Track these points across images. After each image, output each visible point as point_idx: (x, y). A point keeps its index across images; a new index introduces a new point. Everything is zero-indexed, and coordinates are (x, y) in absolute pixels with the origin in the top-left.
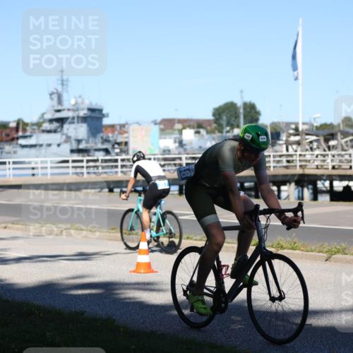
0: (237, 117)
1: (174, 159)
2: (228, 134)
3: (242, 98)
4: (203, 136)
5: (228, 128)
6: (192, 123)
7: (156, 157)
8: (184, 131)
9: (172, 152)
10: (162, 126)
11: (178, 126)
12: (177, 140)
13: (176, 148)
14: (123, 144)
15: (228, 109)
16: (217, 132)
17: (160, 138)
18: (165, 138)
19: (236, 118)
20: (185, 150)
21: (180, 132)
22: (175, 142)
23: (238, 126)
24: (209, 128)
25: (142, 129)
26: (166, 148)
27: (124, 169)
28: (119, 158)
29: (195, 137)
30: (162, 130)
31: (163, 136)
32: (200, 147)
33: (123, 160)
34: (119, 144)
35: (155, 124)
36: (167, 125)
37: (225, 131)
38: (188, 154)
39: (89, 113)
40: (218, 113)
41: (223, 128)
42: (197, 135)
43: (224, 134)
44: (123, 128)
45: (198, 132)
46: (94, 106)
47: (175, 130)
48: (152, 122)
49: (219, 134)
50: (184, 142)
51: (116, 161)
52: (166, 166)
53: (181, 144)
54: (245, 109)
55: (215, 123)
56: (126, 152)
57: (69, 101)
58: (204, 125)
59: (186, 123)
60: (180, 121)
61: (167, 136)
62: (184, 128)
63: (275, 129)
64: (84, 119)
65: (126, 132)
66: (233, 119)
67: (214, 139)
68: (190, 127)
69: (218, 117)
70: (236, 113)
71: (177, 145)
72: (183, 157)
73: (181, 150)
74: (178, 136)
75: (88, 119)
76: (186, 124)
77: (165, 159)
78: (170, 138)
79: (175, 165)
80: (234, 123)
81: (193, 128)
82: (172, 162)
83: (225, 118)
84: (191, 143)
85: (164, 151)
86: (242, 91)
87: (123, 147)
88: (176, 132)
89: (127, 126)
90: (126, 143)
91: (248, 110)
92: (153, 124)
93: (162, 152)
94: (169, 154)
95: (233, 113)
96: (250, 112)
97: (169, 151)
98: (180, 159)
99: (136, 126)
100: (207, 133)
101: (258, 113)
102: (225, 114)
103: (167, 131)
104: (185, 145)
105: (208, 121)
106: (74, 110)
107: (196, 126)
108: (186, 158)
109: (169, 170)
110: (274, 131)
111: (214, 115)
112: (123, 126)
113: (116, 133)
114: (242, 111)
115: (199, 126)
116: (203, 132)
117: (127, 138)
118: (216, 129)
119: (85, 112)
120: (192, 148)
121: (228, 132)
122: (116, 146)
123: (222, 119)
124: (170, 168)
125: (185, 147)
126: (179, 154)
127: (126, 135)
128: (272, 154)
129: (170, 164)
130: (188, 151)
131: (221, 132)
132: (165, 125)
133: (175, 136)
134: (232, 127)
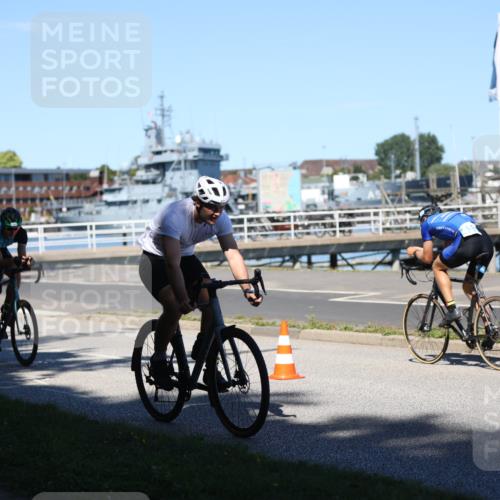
0: (411, 155)
1: (322, 217)
2: (399, 180)
3: (417, 128)
4: (362, 183)
5: (398, 172)
6: (346, 166)
7: (297, 214)
8: (335, 177)
9: (319, 208)
10: (304, 171)
11: (328, 170)
12: (326, 191)
13: (325, 201)
14: (250, 197)
15: (397, 144)
16: (382, 177)
17: (302, 188)
18: (309, 188)
19: (408, 157)
20: (338, 204)
21: (331, 179)
22: (323, 193)
23: (412, 169)
24: (371, 172)
25: (277, 175)
26: (310, 203)
27: (253, 233)
28: (245, 217)
29: (352, 185)
30: (304, 177)
31: (306, 185)
32: (359, 199)
33: (250, 220)
34: (243, 197)
35: (295, 168)
36: (312, 169)
37: (393, 175)
38: (342, 210)
39: (201, 156)
40: (384, 150)
41: (390, 173)
42: (354, 182)
43: (393, 180)
44: (249, 175)
45: (355, 179)
46: (207, 146)
47: (322, 176)
48: (290, 165)
49: (386, 181)
50: (336, 193)
51: (241, 221)
52: (312, 228)
53: (332, 195)
54: (421, 143)
55: (380, 164)
56: (255, 209)
57: (173, 139)
58: (363, 168)
59: (338, 166)
60: (329, 163)
61: (312, 185)
62: (336, 173)
63: (465, 171)
64: (194, 164)
65: (254, 181)
66: (405, 158)
67: (378, 187)
68: (343, 171)
69: (383, 156)
70: (408, 149)
71: (326, 196)
72: (336, 214)
73: (332, 204)
74: (327, 184)
75: (201, 163)
76: (337, 168)
77: (310, 218)
78: (316, 187)
79: (324, 225)
80: (406, 164)
81: (349, 172)
82: (320, 222)
83: (393, 157)
84: (346, 194)
85: (308, 206)
86: (416, 119)
87: (250, 201)
88: (325, 179)
89: (254, 172)
90: (254, 196)
91: (427, 144)
92: (291, 168)
93: (305, 208)
94: (315, 211)
95: (405, 150)
96: (428, 148)
97: (315, 206)
98: (332, 216)
99: (268, 172)
100: (369, 179)
101: (441, 149)
102: (394, 151)
103: (312, 178)
104: (337, 197)
105: (370, 163)
106: (179, 152)
107: (352, 169)
108: (340, 216)
109: (315, 233)
110: (463, 175)
111: (377, 153)
112: (249, 172)
113: (240, 181)
114: (417, 146)
115: (356, 169)
116: (362, 177)
117: (254, 188)
118: (381, 173)
119: (196, 153)
120: (347, 201)
121: (399, 176)
122: (240, 200)
123: (389, 158)
124: (317, 230)
125: (337, 199)
126: (330, 210)
127: (253, 185)
128: (461, 207)
129: (317, 224)
130: (342, 205)
131: (388, 177)
132: (308, 169)
133: (322, 184)
134: (404, 170)
